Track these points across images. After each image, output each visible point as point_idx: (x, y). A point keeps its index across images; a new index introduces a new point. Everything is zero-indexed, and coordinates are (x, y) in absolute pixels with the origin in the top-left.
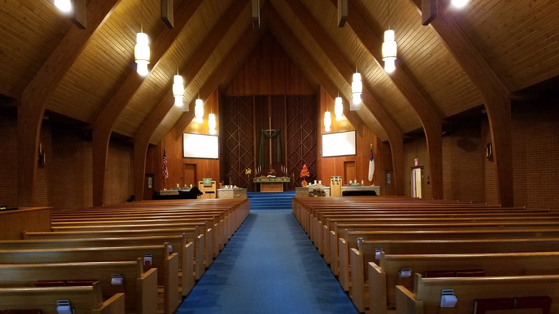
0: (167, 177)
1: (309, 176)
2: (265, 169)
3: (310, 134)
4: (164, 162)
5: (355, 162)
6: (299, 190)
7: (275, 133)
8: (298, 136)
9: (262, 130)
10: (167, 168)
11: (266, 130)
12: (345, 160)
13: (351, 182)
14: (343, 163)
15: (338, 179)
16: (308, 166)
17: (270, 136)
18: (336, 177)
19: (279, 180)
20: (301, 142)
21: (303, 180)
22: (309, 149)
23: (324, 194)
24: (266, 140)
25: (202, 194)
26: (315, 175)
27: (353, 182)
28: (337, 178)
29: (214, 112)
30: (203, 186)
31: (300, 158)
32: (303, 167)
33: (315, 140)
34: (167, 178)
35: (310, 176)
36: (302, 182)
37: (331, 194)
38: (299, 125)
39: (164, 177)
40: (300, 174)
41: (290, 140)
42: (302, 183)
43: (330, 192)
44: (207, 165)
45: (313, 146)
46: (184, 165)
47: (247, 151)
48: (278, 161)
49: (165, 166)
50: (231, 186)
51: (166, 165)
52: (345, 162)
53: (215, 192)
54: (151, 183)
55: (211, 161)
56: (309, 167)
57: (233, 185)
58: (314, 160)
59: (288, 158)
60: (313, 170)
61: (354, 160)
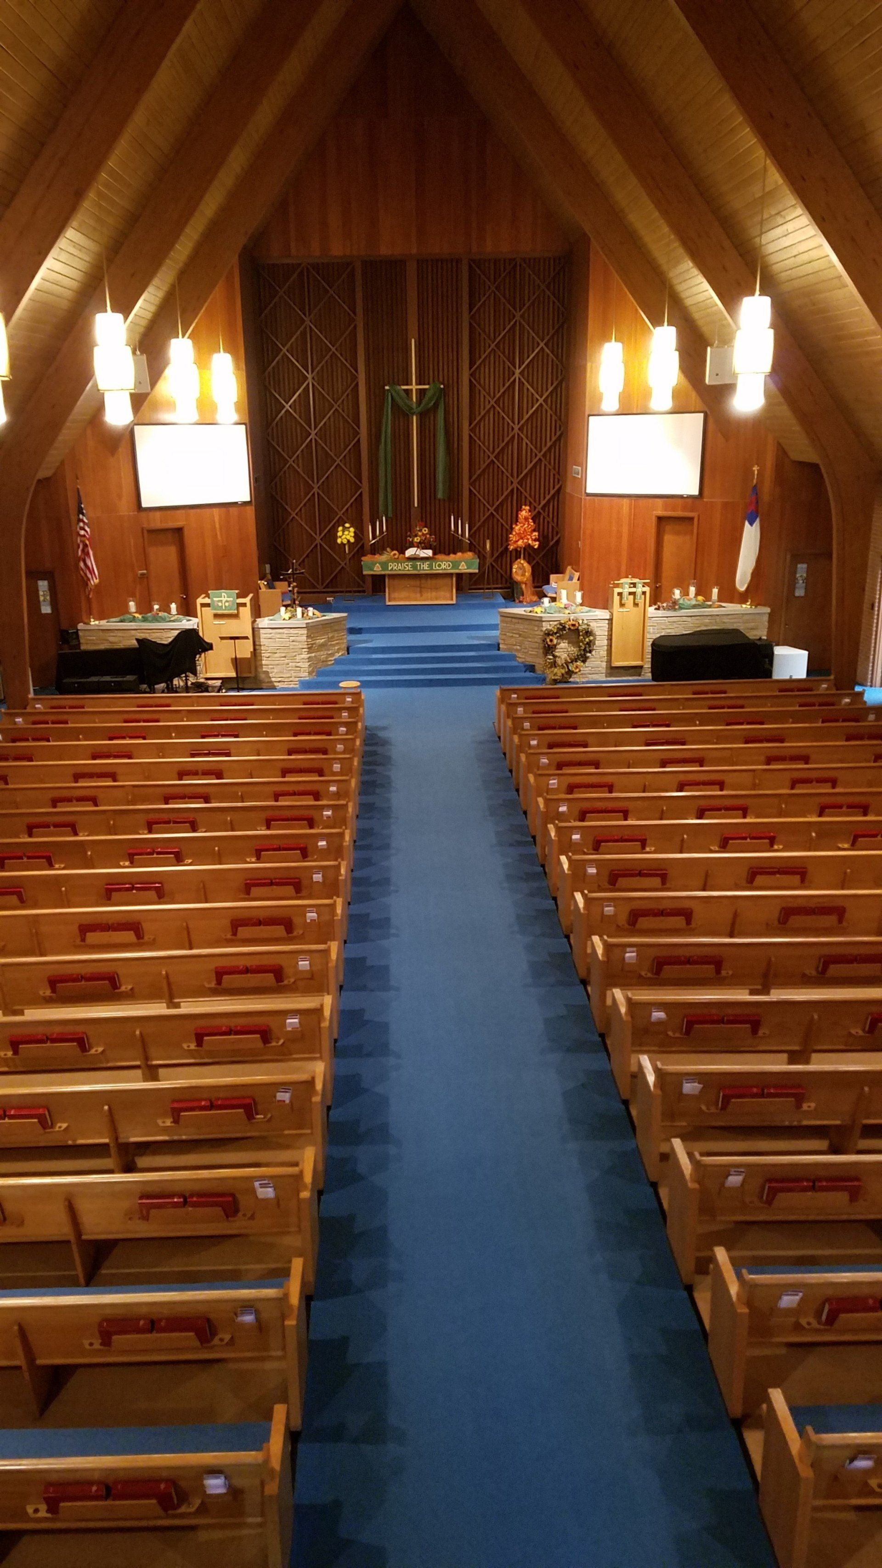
0: (97, 581)
1: (536, 545)
2: (397, 520)
3: (545, 401)
4: (82, 532)
5: (696, 520)
6: (509, 619)
7: (430, 400)
8: (506, 404)
9: (387, 388)
10: (91, 553)
11: (398, 387)
12: (660, 513)
13: (677, 593)
14: (654, 521)
15: (639, 589)
16: (535, 508)
17: (412, 409)
18: (631, 583)
19: (443, 566)
20: (513, 429)
21: (518, 557)
22: (540, 452)
23: (591, 638)
24: (402, 424)
25: (210, 647)
26: (555, 539)
27: (685, 593)
28: (634, 585)
29: (231, 349)
30: (212, 617)
31: (509, 483)
32: (517, 516)
33: (560, 419)
34: (96, 586)
35: (539, 545)
36: (515, 566)
37: (611, 635)
38: (509, 367)
39: (85, 582)
40: (507, 539)
41: (480, 421)
42: (514, 570)
43: (610, 629)
44: (217, 526)
45: (554, 439)
46: (145, 532)
47: (338, 461)
48: (440, 495)
49: (85, 546)
50: (299, 610)
51: (87, 542)
52: (660, 519)
53: (250, 636)
54: (48, 598)
55: (229, 511)
56: (539, 513)
57: (304, 606)
58: (554, 488)
59: (471, 484)
60: (548, 522)
61: (690, 514)
